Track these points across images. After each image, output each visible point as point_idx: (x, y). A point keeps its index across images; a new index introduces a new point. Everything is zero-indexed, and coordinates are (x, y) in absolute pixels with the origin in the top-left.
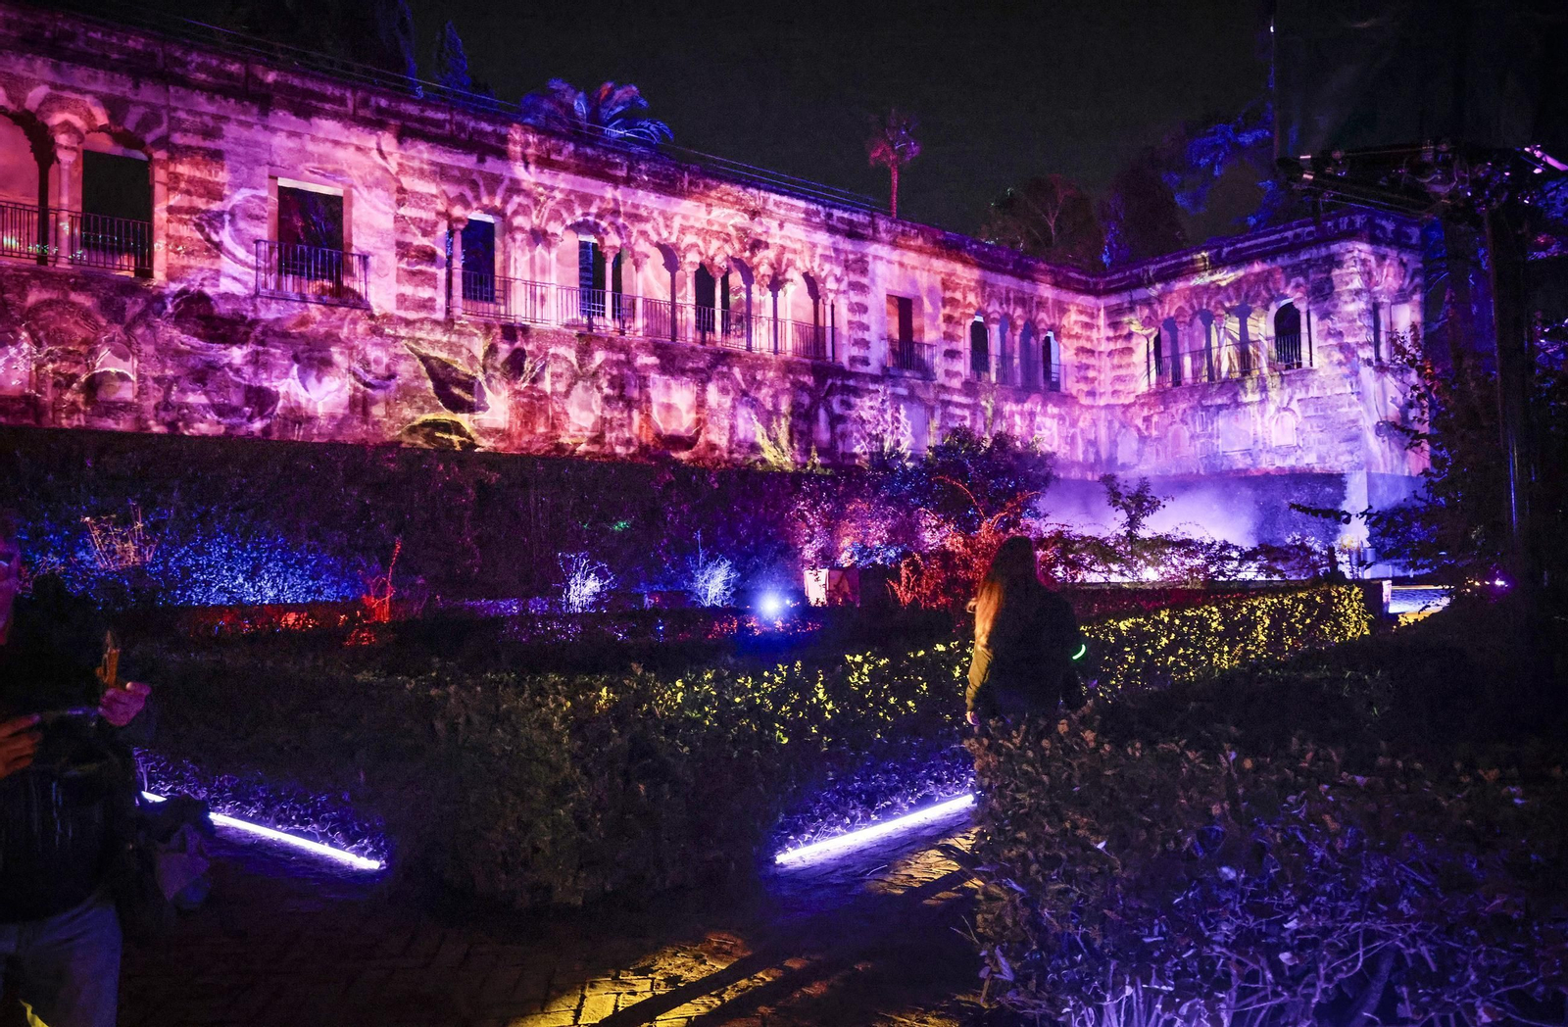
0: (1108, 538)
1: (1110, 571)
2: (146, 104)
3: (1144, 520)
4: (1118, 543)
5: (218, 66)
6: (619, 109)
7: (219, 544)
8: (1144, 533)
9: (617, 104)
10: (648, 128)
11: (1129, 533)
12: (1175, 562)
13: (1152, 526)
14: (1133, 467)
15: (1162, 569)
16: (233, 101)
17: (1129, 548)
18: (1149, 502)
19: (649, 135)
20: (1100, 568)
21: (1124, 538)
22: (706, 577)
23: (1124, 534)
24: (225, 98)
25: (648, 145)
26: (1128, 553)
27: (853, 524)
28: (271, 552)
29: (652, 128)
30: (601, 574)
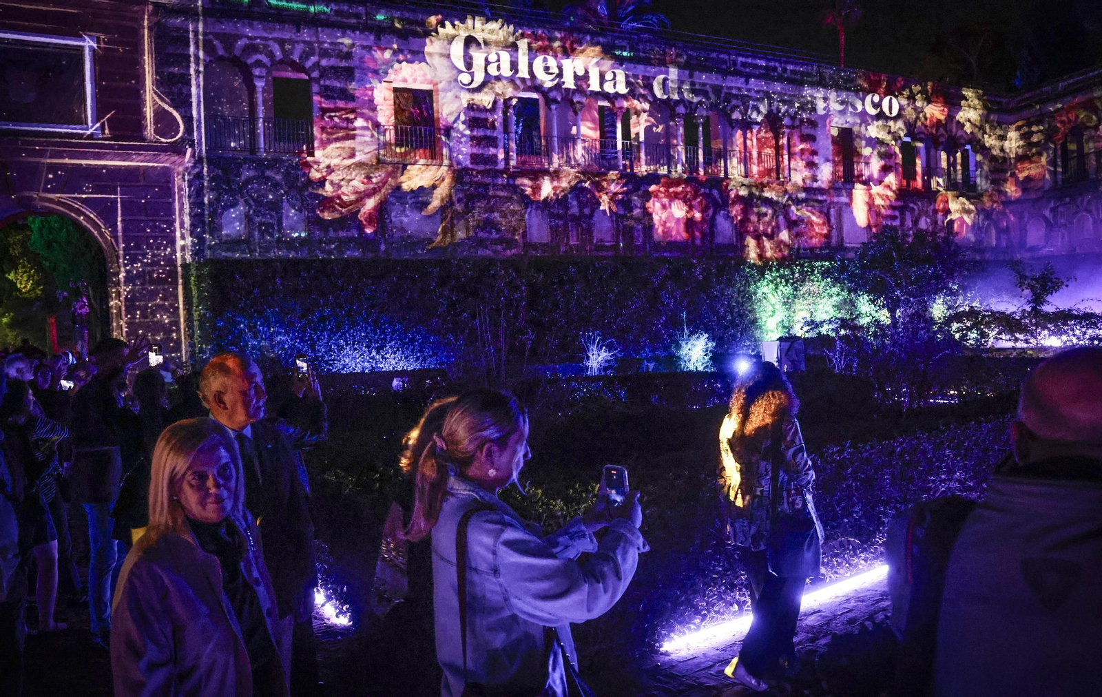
0: (1015, 313)
1: (1017, 340)
2: (304, 42)
3: (1049, 298)
4: (1023, 317)
5: (348, 10)
6: (630, 9)
7: (359, 330)
8: (1048, 308)
9: (629, 5)
10: (651, 20)
11: (1034, 309)
12: (1077, 332)
13: (1055, 303)
14: (1040, 249)
15: (1064, 338)
16: (358, 32)
17: (1034, 321)
18: (1052, 282)
19: (651, 25)
20: (1008, 337)
21: (1029, 313)
22: (690, 346)
23: (1029, 309)
24: (353, 32)
25: (651, 32)
26: (1032, 325)
27: (805, 302)
28: (393, 335)
29: (654, 20)
30: (610, 348)
